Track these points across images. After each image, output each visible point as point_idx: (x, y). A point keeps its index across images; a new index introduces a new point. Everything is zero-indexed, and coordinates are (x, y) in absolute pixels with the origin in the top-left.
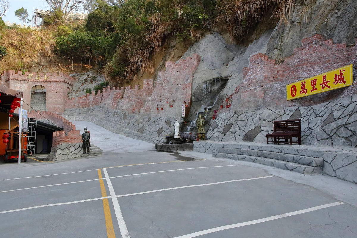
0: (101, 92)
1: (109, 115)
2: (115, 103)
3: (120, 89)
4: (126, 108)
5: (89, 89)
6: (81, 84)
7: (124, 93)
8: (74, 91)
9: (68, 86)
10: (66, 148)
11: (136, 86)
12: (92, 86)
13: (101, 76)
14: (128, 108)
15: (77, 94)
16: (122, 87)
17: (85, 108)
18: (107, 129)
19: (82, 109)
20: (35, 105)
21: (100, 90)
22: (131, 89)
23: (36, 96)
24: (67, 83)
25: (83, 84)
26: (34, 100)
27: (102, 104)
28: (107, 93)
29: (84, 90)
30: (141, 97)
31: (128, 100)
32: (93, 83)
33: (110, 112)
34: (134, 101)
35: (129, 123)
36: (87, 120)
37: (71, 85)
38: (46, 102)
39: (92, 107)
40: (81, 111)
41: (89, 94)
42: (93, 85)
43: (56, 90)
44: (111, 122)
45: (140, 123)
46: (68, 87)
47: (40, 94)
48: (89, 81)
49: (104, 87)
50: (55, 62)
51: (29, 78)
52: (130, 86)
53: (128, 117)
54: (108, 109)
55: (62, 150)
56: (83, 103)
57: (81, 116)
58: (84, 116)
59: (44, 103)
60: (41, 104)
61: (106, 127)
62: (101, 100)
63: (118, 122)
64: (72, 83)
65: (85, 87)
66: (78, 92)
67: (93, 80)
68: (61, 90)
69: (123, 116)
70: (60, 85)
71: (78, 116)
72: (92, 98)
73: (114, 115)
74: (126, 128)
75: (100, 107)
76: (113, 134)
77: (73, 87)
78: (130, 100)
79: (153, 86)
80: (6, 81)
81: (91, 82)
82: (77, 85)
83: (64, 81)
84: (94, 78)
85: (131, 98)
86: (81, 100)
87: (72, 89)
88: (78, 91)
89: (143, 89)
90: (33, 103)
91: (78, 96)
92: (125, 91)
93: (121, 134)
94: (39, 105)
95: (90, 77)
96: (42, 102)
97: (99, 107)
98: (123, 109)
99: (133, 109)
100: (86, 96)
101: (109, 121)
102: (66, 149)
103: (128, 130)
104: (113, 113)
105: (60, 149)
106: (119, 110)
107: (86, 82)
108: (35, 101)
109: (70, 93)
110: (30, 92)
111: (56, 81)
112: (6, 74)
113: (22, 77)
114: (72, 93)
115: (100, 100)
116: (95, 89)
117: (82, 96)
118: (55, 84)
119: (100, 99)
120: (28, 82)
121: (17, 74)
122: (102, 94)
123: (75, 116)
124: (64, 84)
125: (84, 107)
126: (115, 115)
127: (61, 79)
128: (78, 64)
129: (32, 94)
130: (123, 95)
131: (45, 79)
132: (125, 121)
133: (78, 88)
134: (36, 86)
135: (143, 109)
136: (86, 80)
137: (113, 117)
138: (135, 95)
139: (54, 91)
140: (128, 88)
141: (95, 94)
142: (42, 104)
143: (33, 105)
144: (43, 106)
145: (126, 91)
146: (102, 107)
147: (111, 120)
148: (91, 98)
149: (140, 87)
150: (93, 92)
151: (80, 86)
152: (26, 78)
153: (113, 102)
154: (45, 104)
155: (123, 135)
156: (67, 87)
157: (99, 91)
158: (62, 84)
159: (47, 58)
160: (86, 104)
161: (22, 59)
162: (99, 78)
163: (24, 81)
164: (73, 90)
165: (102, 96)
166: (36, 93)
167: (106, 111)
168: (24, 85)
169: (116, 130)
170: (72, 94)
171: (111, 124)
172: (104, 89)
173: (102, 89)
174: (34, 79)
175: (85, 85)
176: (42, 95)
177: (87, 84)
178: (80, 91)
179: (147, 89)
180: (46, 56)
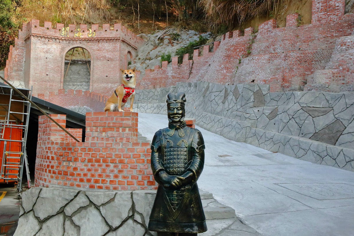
0: (191, 58)
1: (213, 97)
2: (227, 68)
3: (242, 33)
4: (261, 76)
5: (167, 53)
6: (152, 47)
7: (253, 42)
8: (139, 59)
9: (130, 49)
10: (61, 211)
11: (291, 19)
12: (172, 50)
13: (188, 33)
14: (270, 77)
15: (144, 65)
16: (247, 30)
17: (159, 89)
18: (209, 131)
19: (153, 90)
20: (71, 84)
21: (187, 54)
22: (274, 27)
23: (74, 68)
24: (127, 44)
25: (156, 47)
26: (70, 75)
27: (193, 80)
28: (202, 59)
29: (157, 57)
30: (304, 46)
31: (267, 57)
32: (175, 44)
33: (214, 90)
34: (285, 56)
35: (273, 114)
36: (162, 111)
37: (135, 49)
38: (90, 79)
39: (172, 86)
40: (151, 94)
41: (166, 62)
42: (174, 47)
43: (108, 55)
44: (218, 114)
45: (316, 114)
46: (129, 52)
47: (81, 64)
48: (166, 41)
49: (196, 49)
50: (112, 17)
51: (63, 35)
52: (271, 22)
53: (268, 99)
54: (210, 84)
55: (41, 222)
56: (155, 79)
57: (150, 105)
58: (155, 105)
59: (87, 80)
60: (81, 82)
61: (205, 125)
62: (191, 73)
63: (239, 113)
64: (137, 45)
65: (159, 52)
66: (147, 61)
67: (175, 39)
68: (117, 54)
69: (252, 98)
70: (115, 47)
71: (145, 104)
72: (172, 70)
73: (225, 98)
74: (265, 127)
75: (190, 85)
76: (229, 142)
77: (137, 52)
78: (273, 56)
79: (345, 12)
80: (26, 40)
81: (171, 43)
82: (144, 49)
83: (121, 39)
84: (175, 38)
85: (274, 50)
86: (152, 75)
87: (137, 56)
88: (147, 59)
89: (310, 25)
90: (68, 79)
91: (146, 68)
92: (256, 36)
93: (250, 143)
94: (79, 84)
95: (169, 35)
96: (84, 79)
97: (187, 85)
98: (252, 79)
99: (283, 79)
100: (160, 67)
101: (213, 112)
102: (61, 217)
103: (273, 132)
104: (224, 91)
105: (31, 216)
106: (241, 82)
107: (161, 44)
108: (71, 77)
109: (132, 63)
110: (64, 61)
111: (109, 40)
112: (27, 28)
113: (51, 33)
114: (135, 62)
115: (187, 74)
116: (177, 53)
117: (153, 68)
118: (107, 46)
119: (188, 72)
120: (61, 41)
121: (43, 26)
122: (191, 61)
123: (140, 105)
124: (122, 44)
125: (158, 87)
126: (231, 97)
127: (117, 36)
128: (148, 21)
129: (66, 64)
130: (250, 48)
131: (90, 36)
132: (260, 109)
133: (147, 53)
134: (74, 48)
135: (326, 71)
136: (161, 39)
137: (223, 103)
138: (287, 42)
139: (105, 57)
140: (266, 27)
141: (178, 63)
142: (84, 82)
143: (67, 83)
144: (85, 86)
145: (259, 36)
146: (193, 84)
147: (218, 110)
148: (170, 70)
149: (300, 21)
150: (175, 59)
151: (151, 51)
152: (58, 35)
153: (222, 66)
154: (88, 82)
155: (259, 145)
156: (126, 52)
157: (186, 56)
158: (118, 44)
159: (99, 11)
160: (160, 82)
161: (60, 12)
162: (184, 36)
163: (54, 40)
164: (137, 58)
165: (191, 66)
166: (74, 62)
167: (204, 89)
168: (54, 46)
169: (237, 133)
170: (135, 64)
171: (220, 117)
172: (196, 52)
173: (192, 53)
174: (70, 35)
175: (159, 49)
176: (85, 67)
177: (164, 46)
178: (150, 59)
179: (323, 22)
180: (98, 9)
